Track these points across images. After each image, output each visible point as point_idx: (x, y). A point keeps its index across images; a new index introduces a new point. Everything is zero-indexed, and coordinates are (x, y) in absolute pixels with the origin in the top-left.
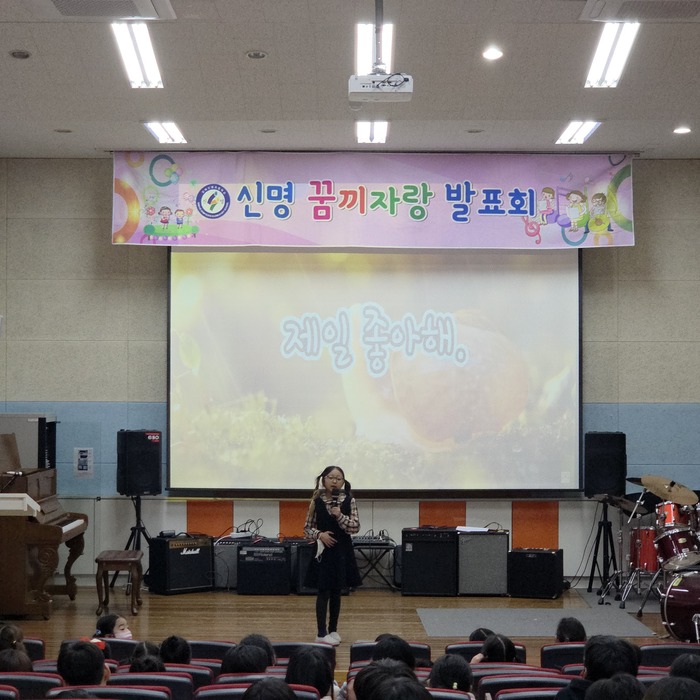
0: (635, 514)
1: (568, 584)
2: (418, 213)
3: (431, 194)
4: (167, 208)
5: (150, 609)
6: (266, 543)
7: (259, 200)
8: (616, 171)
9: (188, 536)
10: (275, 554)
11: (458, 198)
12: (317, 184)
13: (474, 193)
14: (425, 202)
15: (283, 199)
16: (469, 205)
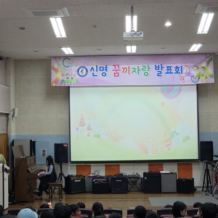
0: (216, 167)
1: (196, 189)
2: (146, 74)
3: (150, 68)
4: (68, 74)
5: (65, 199)
6: (101, 177)
7: (97, 71)
8: (208, 59)
9: (77, 176)
10: (104, 181)
11: (159, 69)
12: (115, 65)
13: (163, 67)
14: (148, 70)
15: (104, 70)
16: (162, 71)
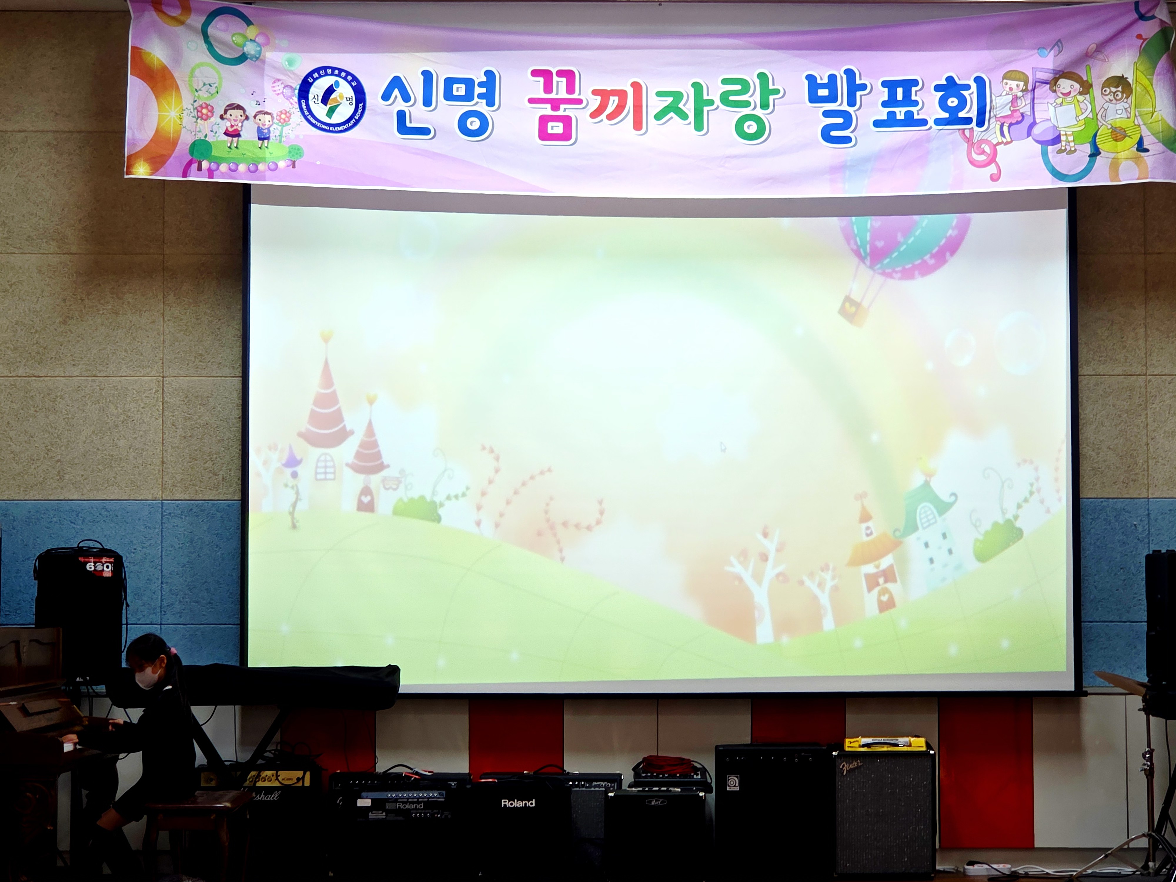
2: (751, 128)
3: (777, 91)
4: (239, 107)
7: (427, 102)
10: (429, 804)
11: (832, 98)
12: (546, 75)
13: (863, 87)
14: (765, 106)
15: (476, 99)
16: (855, 111)
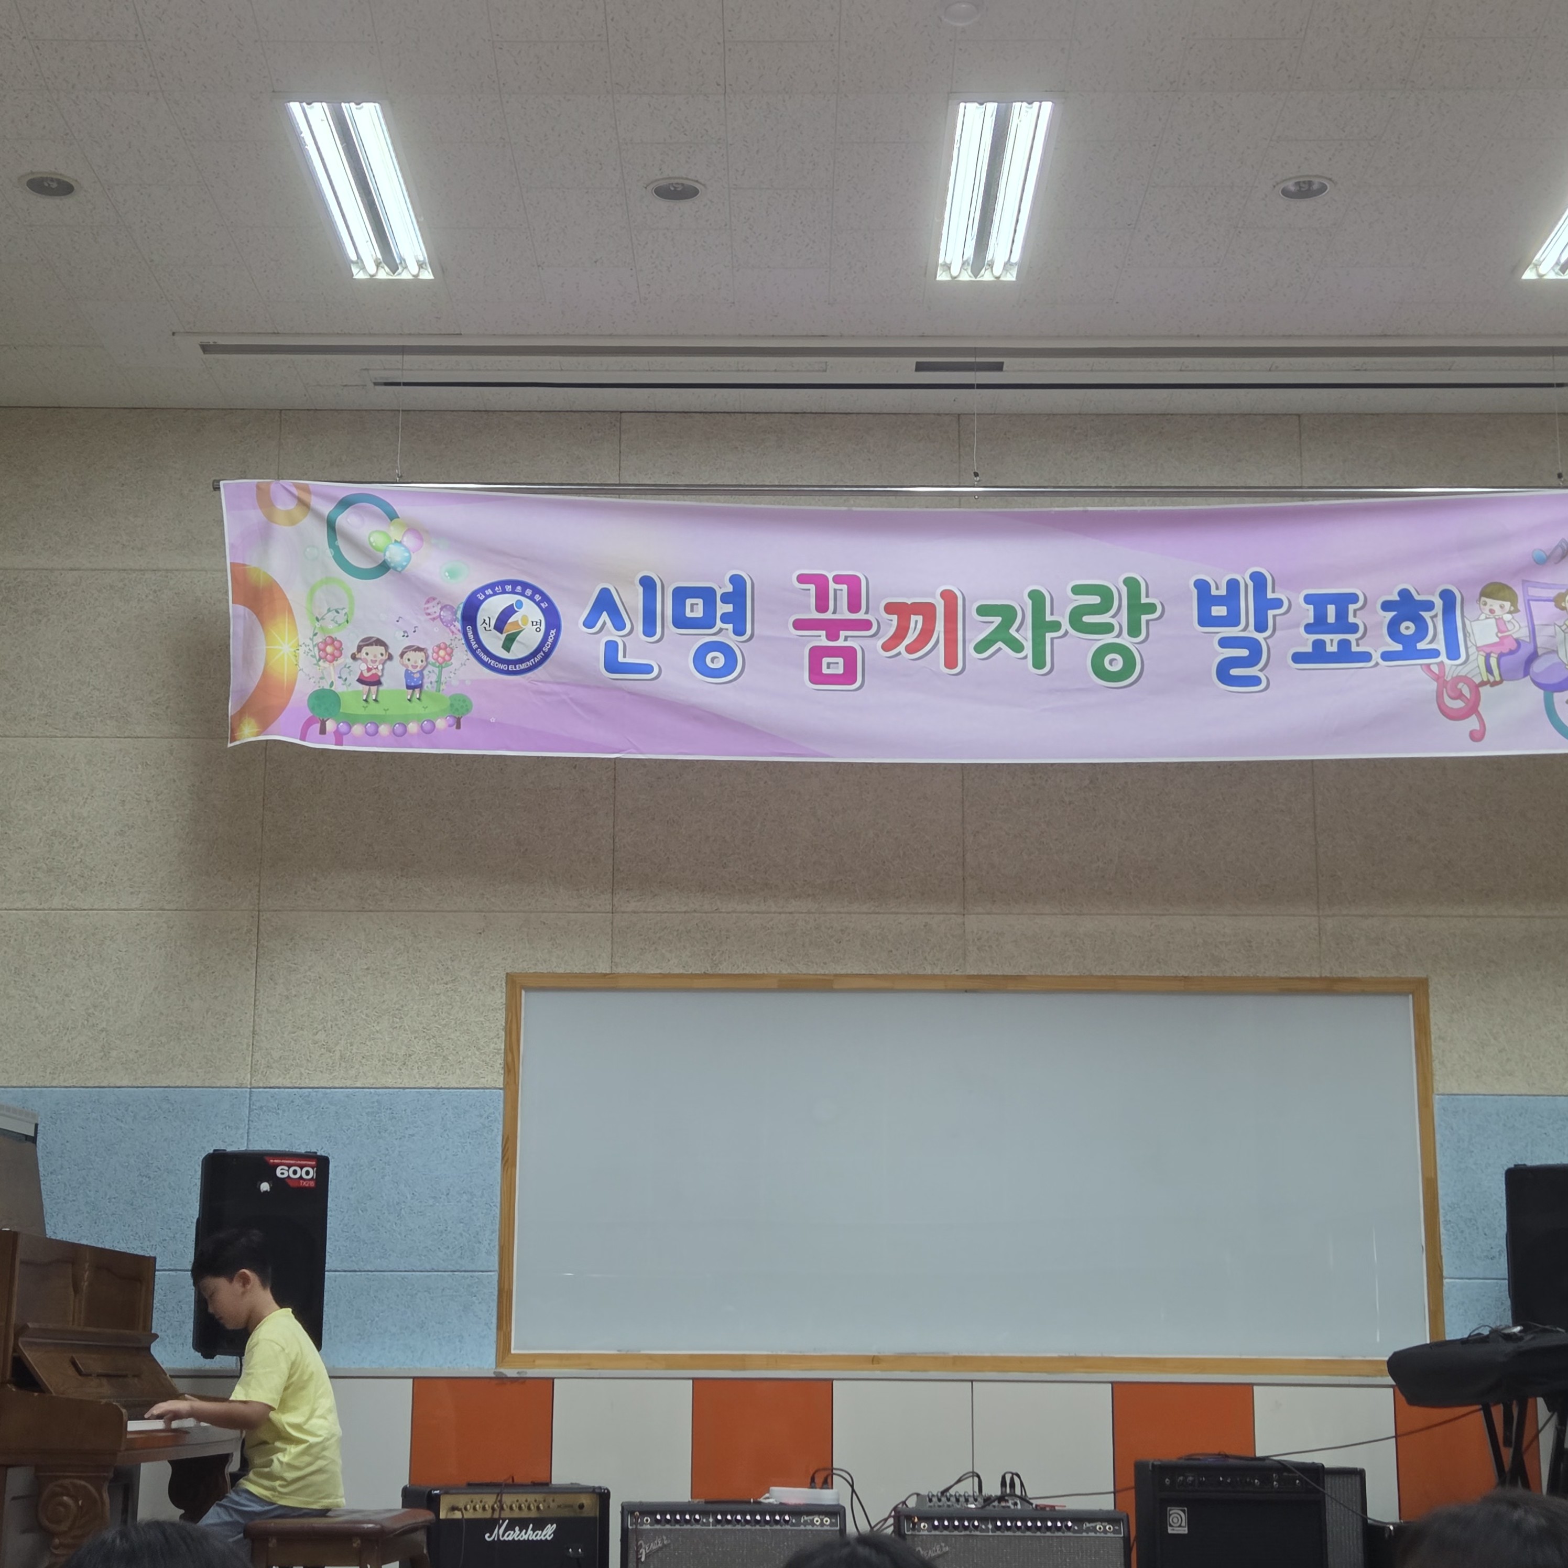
2: (1114, 663)
3: (1151, 608)
7: (649, 628)
11: (1232, 619)
12: (819, 582)
13: (1278, 603)
14: (1134, 630)
15: (719, 624)
16: (1265, 639)
